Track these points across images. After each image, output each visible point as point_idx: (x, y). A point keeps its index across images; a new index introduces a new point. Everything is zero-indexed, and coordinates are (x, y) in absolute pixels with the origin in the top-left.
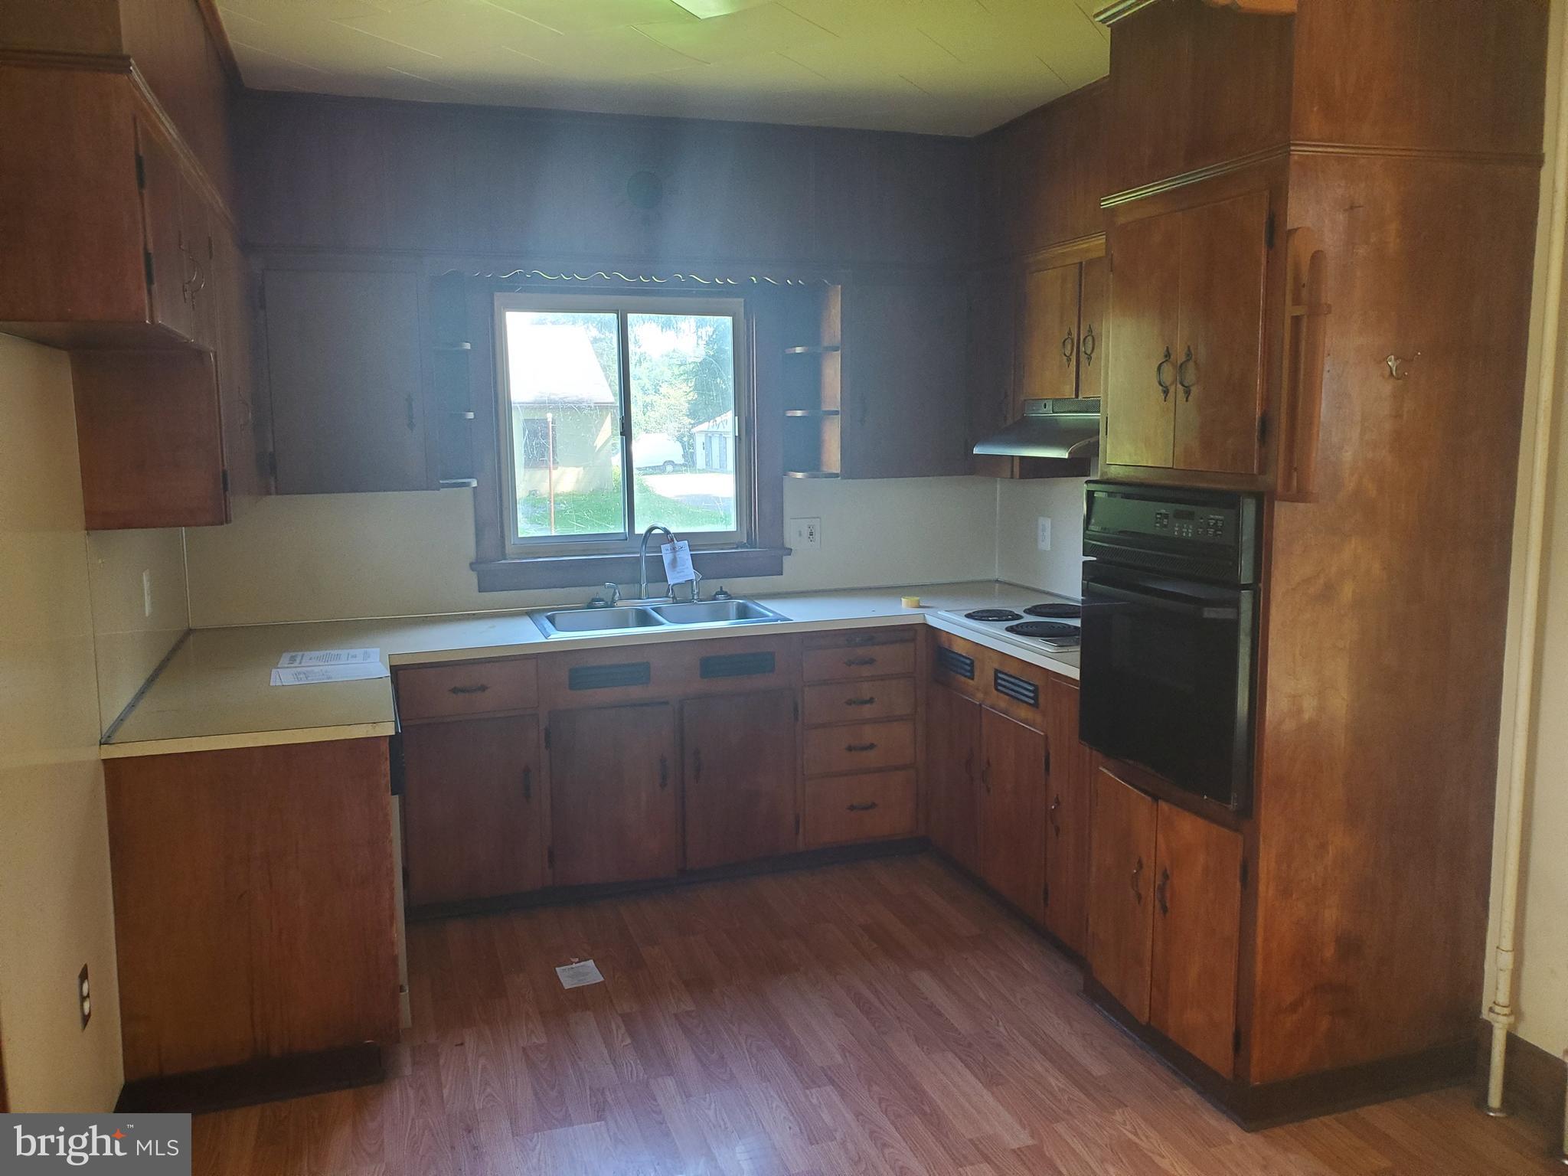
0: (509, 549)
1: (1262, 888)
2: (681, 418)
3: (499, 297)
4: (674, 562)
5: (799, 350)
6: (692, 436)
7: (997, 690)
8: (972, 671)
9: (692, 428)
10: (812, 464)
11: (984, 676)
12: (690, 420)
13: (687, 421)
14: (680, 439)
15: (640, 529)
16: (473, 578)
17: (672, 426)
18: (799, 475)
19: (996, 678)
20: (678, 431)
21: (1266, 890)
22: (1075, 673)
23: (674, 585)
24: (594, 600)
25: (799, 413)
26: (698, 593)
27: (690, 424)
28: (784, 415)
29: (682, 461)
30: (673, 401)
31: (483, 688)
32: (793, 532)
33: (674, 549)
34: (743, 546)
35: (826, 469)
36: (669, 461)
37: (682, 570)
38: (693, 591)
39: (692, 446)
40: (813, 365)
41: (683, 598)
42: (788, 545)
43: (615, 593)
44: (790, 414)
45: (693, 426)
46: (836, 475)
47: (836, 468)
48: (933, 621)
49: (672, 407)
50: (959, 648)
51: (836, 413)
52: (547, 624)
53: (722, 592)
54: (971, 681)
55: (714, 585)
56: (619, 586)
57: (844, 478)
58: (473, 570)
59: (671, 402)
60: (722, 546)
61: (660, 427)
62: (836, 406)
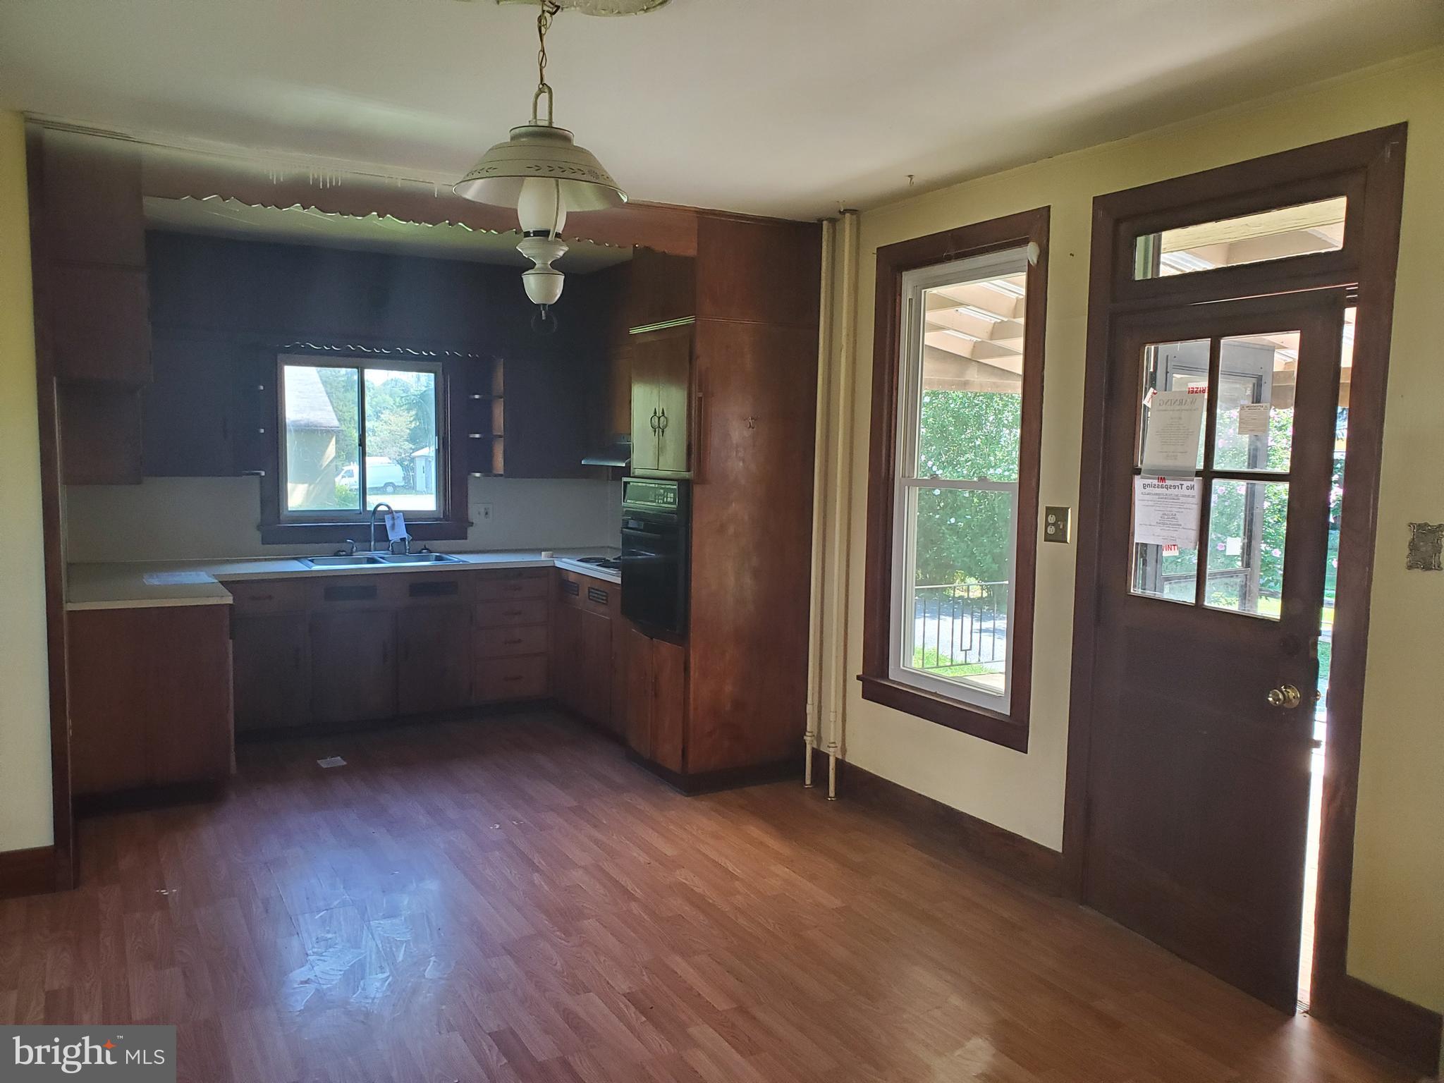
0: (282, 517)
1: (692, 673)
2: (402, 443)
3: (280, 356)
4: (393, 526)
5: (477, 397)
6: (412, 460)
7: (590, 599)
8: (578, 591)
9: (413, 452)
10: (487, 469)
11: (584, 592)
12: (411, 445)
13: (408, 446)
14: (400, 463)
15: (370, 508)
16: (258, 535)
17: (393, 451)
18: (478, 475)
19: (589, 592)
20: (398, 455)
21: (694, 674)
22: (618, 580)
23: (395, 542)
24: (340, 551)
25: (477, 436)
26: (409, 549)
27: (411, 448)
28: (468, 436)
29: (403, 484)
30: (394, 428)
31: (270, 597)
32: (475, 511)
33: (393, 518)
34: (440, 520)
35: (495, 472)
36: (391, 483)
37: (398, 533)
38: (405, 547)
39: (413, 469)
40: (487, 405)
41: (399, 550)
42: (471, 521)
43: (353, 547)
44: (472, 436)
45: (414, 450)
46: (501, 475)
47: (502, 472)
48: (558, 564)
49: (393, 433)
50: (572, 578)
51: (500, 437)
52: (310, 563)
53: (426, 549)
54: (577, 597)
55: (420, 544)
56: (357, 544)
57: (506, 477)
58: (258, 530)
59: (392, 429)
60: (426, 520)
61: (381, 451)
62: (501, 432)
